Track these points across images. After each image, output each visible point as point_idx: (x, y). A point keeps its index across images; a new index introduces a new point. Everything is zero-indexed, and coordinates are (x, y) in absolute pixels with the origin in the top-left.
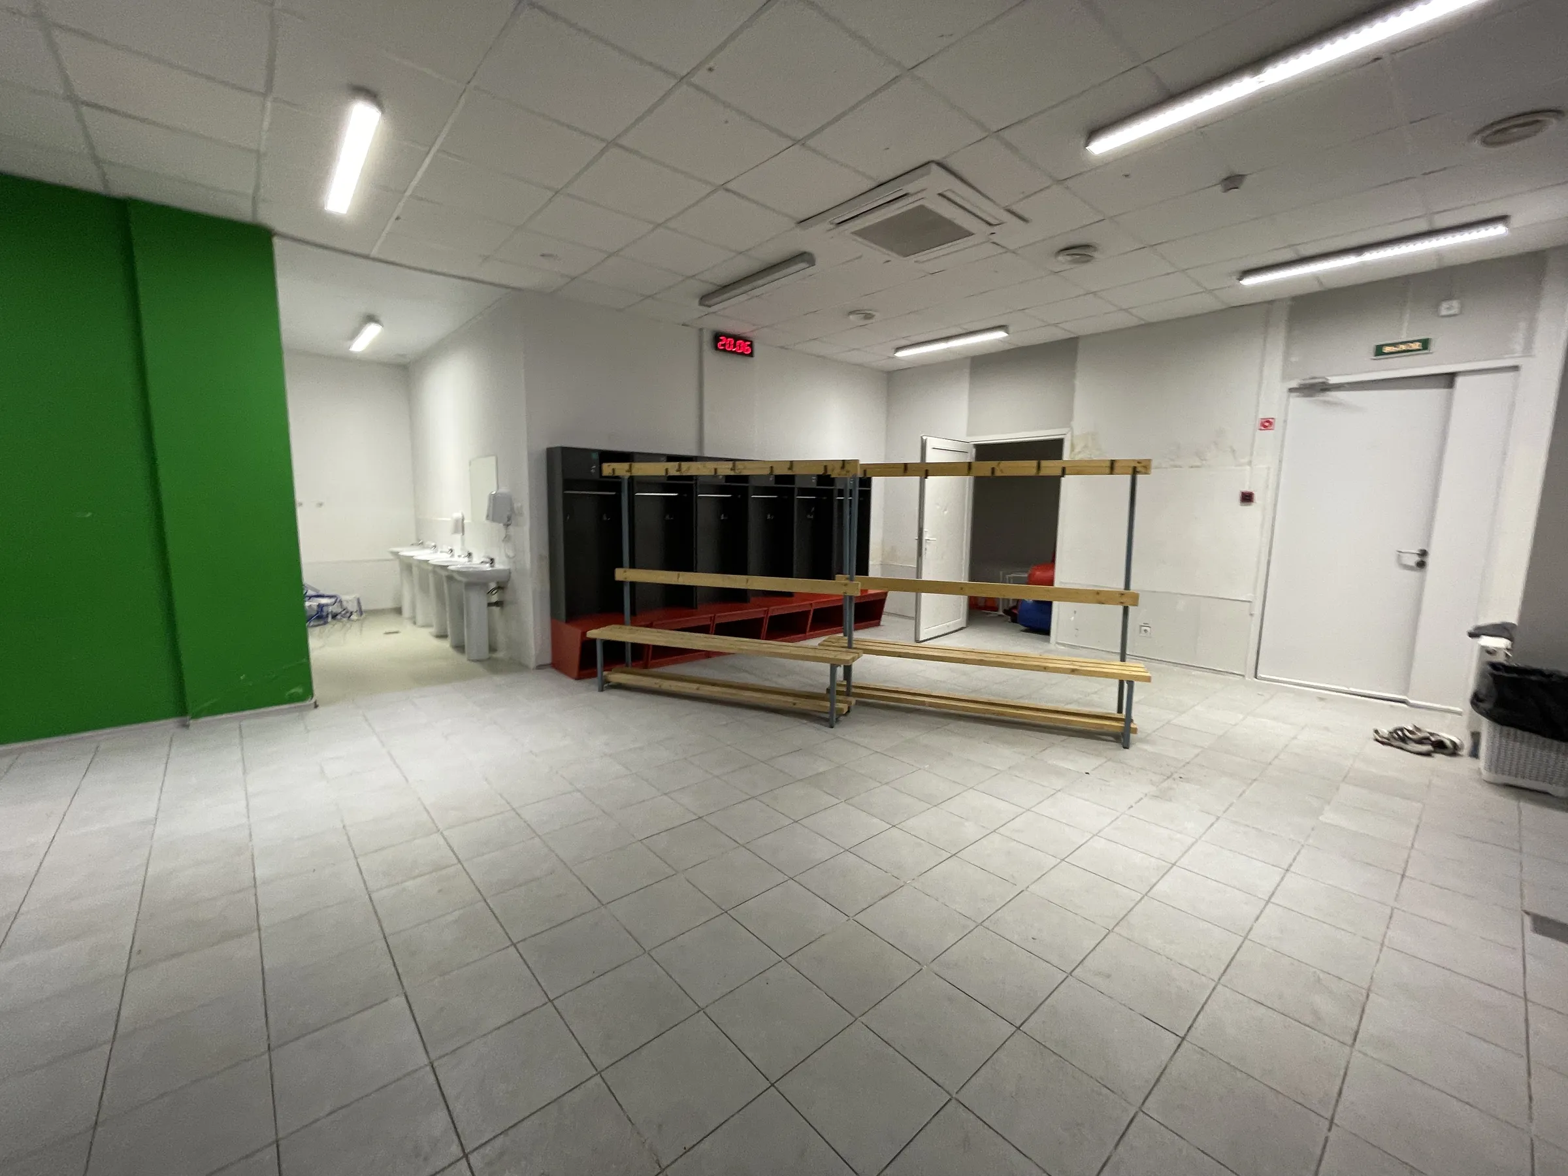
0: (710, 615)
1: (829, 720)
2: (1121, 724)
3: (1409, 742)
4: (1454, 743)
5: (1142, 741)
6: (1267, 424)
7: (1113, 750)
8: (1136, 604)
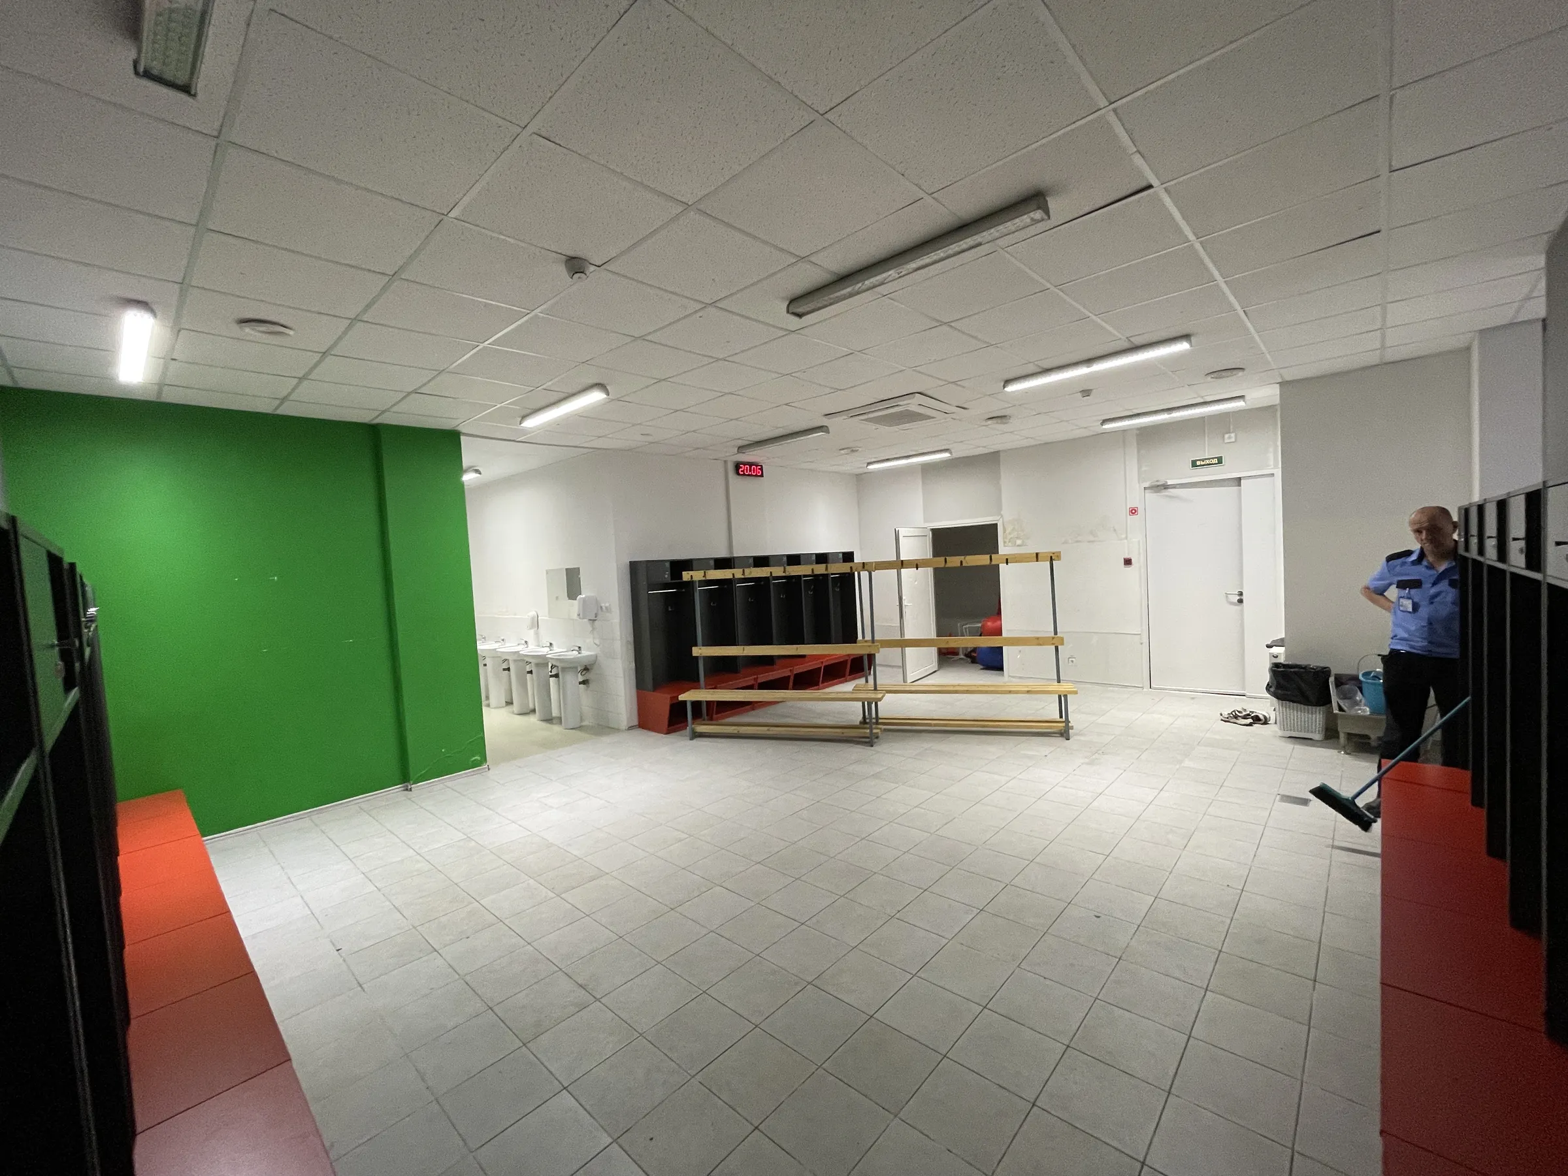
0: (754, 677)
1: (869, 741)
2: (1064, 724)
3: (1239, 718)
4: (1265, 717)
5: (1076, 734)
6: (1133, 511)
7: (1061, 741)
8: (1062, 644)
